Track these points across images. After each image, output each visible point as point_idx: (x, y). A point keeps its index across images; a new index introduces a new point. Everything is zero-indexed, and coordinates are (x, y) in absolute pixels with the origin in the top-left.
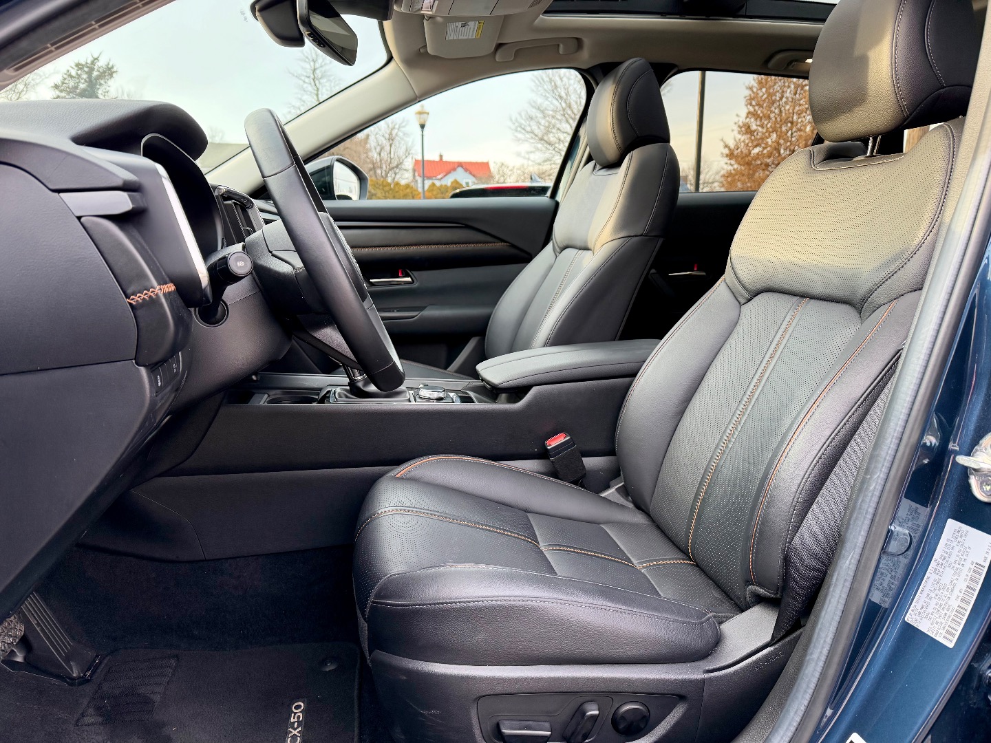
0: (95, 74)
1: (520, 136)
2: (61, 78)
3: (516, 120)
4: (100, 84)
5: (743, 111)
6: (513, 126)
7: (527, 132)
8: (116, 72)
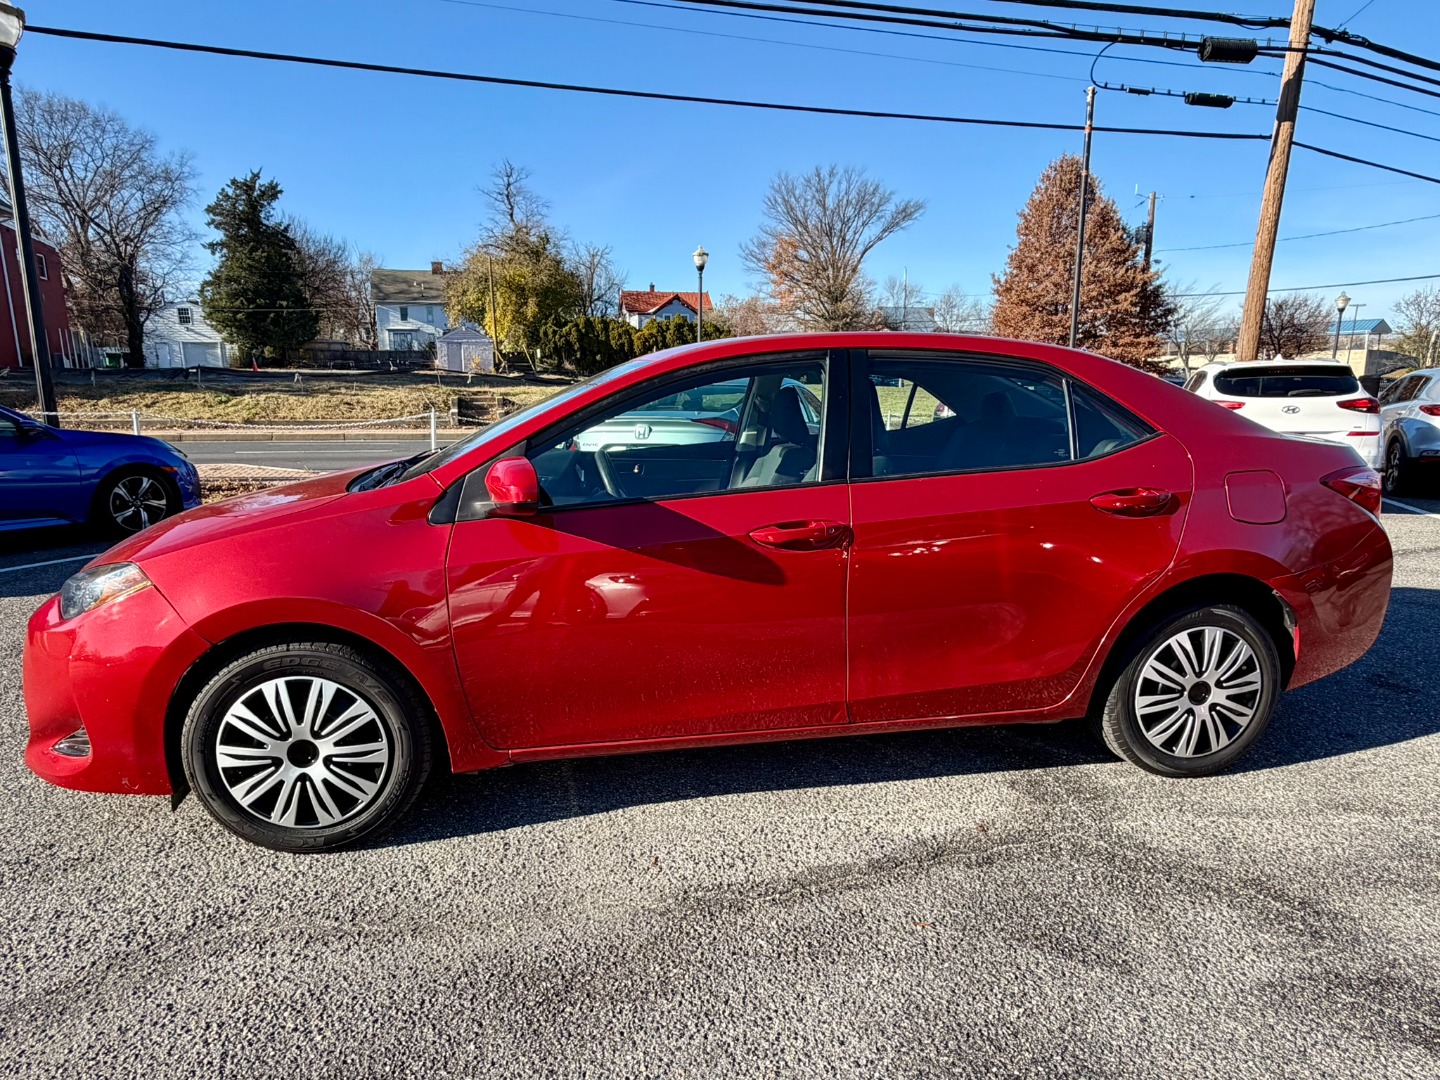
0: (255, 194)
1: (753, 265)
2: (215, 200)
3: (747, 247)
4: (262, 206)
5: (1016, 242)
6: (743, 254)
7: (759, 260)
8: (281, 192)
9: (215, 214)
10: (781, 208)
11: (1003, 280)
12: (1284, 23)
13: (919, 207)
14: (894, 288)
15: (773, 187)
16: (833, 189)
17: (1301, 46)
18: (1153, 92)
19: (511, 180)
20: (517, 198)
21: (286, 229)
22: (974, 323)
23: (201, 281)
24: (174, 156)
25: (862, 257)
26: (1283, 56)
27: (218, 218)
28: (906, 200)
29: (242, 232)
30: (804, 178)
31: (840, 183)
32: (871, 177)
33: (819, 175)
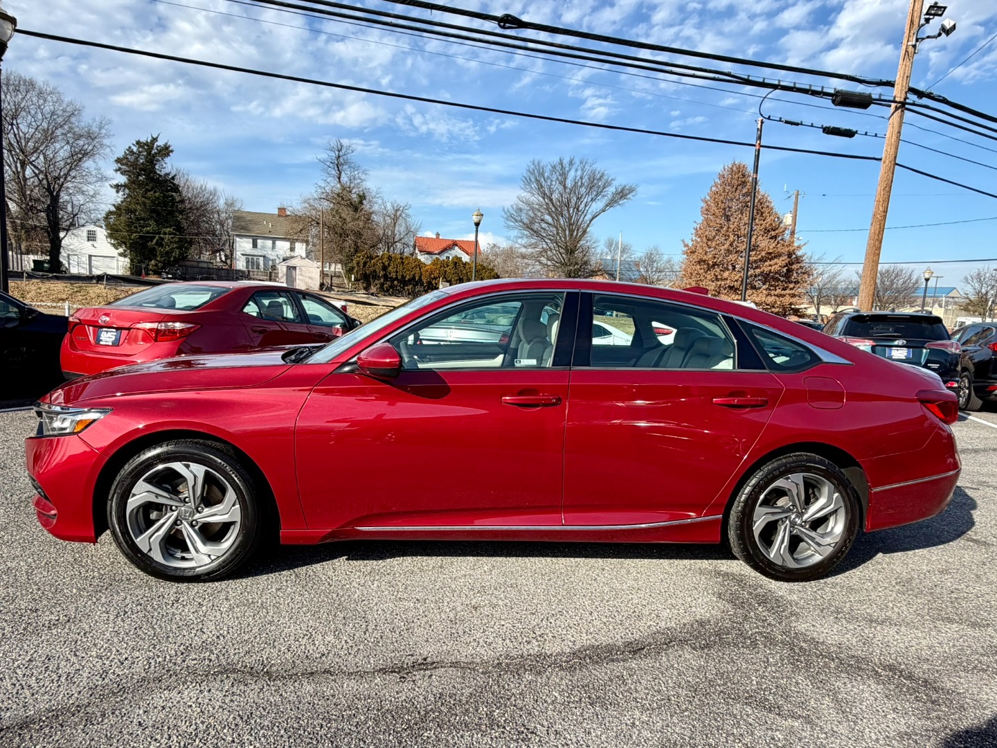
0: (153, 152)
1: (512, 224)
2: (123, 154)
3: (508, 211)
4: (158, 161)
5: (700, 219)
6: (505, 216)
7: (516, 220)
8: (172, 151)
9: (121, 164)
10: (534, 185)
11: (690, 245)
12: (890, 84)
13: (631, 190)
14: (611, 246)
15: (530, 171)
16: (572, 174)
17: (902, 100)
18: (801, 124)
19: (341, 153)
20: (344, 167)
21: (173, 178)
22: (668, 274)
23: (107, 210)
24: (95, 121)
25: (590, 223)
26: (890, 106)
27: (122, 167)
28: (623, 184)
29: (140, 178)
30: (551, 166)
31: (576, 170)
32: (599, 167)
33: (562, 164)
